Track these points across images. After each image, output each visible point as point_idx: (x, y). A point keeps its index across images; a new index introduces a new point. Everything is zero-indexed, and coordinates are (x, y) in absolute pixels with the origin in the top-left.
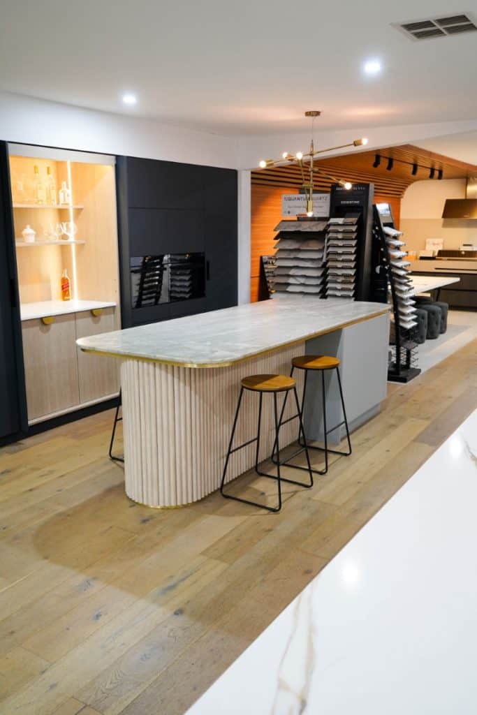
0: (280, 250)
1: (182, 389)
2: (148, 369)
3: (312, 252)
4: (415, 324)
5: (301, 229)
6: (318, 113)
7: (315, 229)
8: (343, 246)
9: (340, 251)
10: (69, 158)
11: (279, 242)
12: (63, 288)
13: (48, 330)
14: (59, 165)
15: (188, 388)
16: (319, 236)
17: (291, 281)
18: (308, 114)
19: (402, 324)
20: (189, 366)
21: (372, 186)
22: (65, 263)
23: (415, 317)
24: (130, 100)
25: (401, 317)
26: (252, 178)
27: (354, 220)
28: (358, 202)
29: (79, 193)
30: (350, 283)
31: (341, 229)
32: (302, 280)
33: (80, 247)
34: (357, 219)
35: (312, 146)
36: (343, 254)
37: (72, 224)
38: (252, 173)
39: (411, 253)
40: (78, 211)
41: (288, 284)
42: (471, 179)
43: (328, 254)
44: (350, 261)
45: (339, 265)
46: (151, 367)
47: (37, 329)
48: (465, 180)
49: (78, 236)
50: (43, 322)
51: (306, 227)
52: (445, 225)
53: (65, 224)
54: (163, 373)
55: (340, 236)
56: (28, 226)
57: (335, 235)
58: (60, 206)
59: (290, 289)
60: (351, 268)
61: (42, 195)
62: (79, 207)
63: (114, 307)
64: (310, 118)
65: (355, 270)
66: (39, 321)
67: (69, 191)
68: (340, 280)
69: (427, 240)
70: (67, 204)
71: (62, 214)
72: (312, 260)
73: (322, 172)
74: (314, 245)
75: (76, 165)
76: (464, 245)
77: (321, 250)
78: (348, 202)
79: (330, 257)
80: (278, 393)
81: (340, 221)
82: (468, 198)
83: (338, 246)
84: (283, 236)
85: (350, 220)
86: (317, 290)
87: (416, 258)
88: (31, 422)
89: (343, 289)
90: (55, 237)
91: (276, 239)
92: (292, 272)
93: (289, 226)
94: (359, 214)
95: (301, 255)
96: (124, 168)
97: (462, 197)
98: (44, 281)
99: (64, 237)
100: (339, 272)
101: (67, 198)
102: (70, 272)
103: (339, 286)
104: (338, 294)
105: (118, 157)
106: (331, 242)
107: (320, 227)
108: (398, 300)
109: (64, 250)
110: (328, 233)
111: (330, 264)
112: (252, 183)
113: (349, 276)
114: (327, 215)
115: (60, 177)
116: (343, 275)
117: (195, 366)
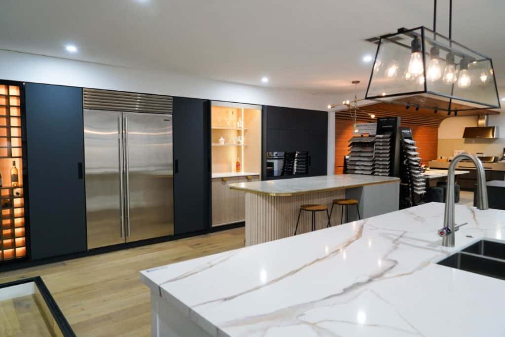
0: (352, 152)
1: (269, 206)
2: (255, 196)
3: (368, 153)
4: (425, 192)
5: (362, 141)
6: (358, 82)
7: (369, 141)
8: (382, 149)
9: (381, 152)
10: (242, 107)
11: (352, 148)
12: (237, 166)
13: (225, 183)
14: (239, 110)
15: (273, 207)
16: (371, 144)
17: (357, 168)
18: (353, 82)
19: (415, 191)
20: (272, 195)
21: (399, 118)
22: (239, 155)
23: (424, 188)
24: (265, 80)
25: (415, 187)
26: (336, 116)
27: (388, 135)
28: (391, 126)
29: (246, 123)
30: (387, 169)
31: (381, 140)
32: (362, 168)
33: (246, 147)
34: (390, 135)
35: (356, 97)
36: (382, 153)
37: (243, 137)
38: (336, 113)
39: (443, 158)
40: (246, 131)
41: (356, 170)
42: (481, 117)
43: (375, 153)
44: (387, 157)
45: (381, 159)
46: (256, 195)
47: (219, 183)
48: (477, 117)
49: (245, 142)
50: (223, 180)
51: (364, 140)
52: (466, 142)
53: (239, 137)
54: (261, 198)
55: (381, 144)
56: (222, 137)
57: (378, 143)
58: (238, 129)
59: (356, 172)
60: (387, 161)
61: (229, 123)
62: (246, 129)
63: (258, 175)
64: (354, 84)
65: (389, 162)
66: (221, 179)
67: (242, 122)
68: (381, 167)
69: (455, 151)
70: (240, 128)
71: (239, 132)
72: (368, 157)
73: (362, 111)
74: (369, 149)
75: (246, 110)
76: (477, 153)
77: (372, 152)
78: (386, 127)
79: (376, 155)
80: (316, 212)
81: (381, 136)
82: (479, 126)
83: (380, 149)
84: (354, 144)
85: (386, 136)
86: (370, 173)
87: (447, 161)
88: (213, 226)
89: (382, 172)
90: (235, 143)
91: (349, 146)
92: (357, 163)
93: (357, 140)
94: (392, 133)
95: (362, 155)
96: (265, 110)
97: (476, 126)
98: (229, 163)
99: (239, 143)
100: (381, 163)
101: (241, 125)
102: (240, 160)
103: (381, 170)
104: (380, 174)
105: (263, 106)
106: (377, 147)
107: (372, 140)
108: (413, 178)
109: (239, 147)
110: (375, 142)
111: (376, 159)
112: (336, 118)
113: (386, 165)
114: (375, 134)
115: (239, 115)
116: (383, 165)
117: (275, 195)
